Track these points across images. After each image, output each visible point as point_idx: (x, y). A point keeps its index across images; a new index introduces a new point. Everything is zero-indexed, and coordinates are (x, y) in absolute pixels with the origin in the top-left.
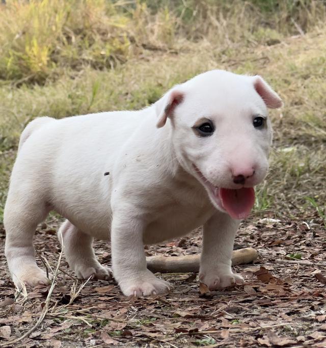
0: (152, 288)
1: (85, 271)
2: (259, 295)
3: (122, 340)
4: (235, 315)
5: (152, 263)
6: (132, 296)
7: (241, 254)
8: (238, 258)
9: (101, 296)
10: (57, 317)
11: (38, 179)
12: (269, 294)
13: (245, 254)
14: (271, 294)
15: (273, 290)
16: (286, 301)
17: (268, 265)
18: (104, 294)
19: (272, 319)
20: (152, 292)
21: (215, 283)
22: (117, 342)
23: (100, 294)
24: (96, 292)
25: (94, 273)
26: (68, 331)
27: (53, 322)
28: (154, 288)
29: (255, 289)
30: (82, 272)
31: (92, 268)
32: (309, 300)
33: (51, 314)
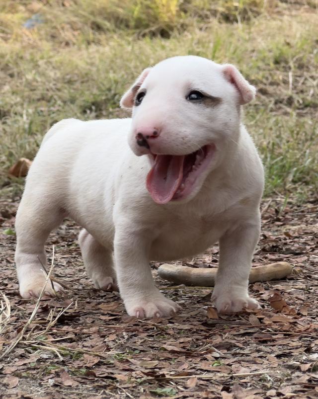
0: (156, 310)
1: (102, 280)
2: (262, 327)
3: (83, 381)
4: (226, 351)
5: (177, 273)
6: (134, 318)
7: (273, 268)
8: (269, 273)
9: (103, 314)
10: (30, 346)
11: (55, 183)
12: (273, 327)
13: (278, 269)
14: (275, 327)
15: (278, 322)
16: (287, 337)
17: (301, 282)
18: (106, 313)
19: (258, 362)
20: (155, 314)
21: (225, 307)
22: (77, 383)
23: (102, 311)
24: (99, 309)
25: (111, 283)
26: (33, 365)
27: (24, 352)
28: (158, 310)
29: (260, 319)
30: (98, 281)
31: (110, 277)
32: (312, 338)
33: (25, 342)
